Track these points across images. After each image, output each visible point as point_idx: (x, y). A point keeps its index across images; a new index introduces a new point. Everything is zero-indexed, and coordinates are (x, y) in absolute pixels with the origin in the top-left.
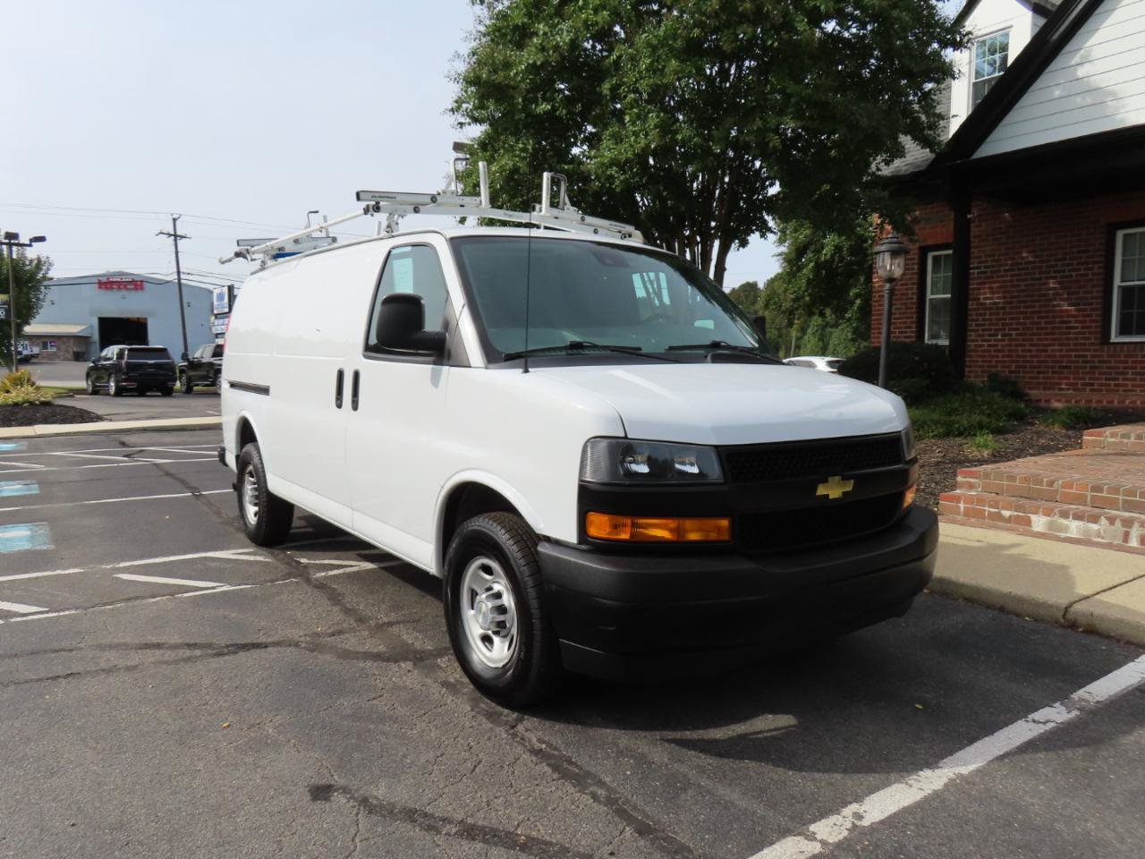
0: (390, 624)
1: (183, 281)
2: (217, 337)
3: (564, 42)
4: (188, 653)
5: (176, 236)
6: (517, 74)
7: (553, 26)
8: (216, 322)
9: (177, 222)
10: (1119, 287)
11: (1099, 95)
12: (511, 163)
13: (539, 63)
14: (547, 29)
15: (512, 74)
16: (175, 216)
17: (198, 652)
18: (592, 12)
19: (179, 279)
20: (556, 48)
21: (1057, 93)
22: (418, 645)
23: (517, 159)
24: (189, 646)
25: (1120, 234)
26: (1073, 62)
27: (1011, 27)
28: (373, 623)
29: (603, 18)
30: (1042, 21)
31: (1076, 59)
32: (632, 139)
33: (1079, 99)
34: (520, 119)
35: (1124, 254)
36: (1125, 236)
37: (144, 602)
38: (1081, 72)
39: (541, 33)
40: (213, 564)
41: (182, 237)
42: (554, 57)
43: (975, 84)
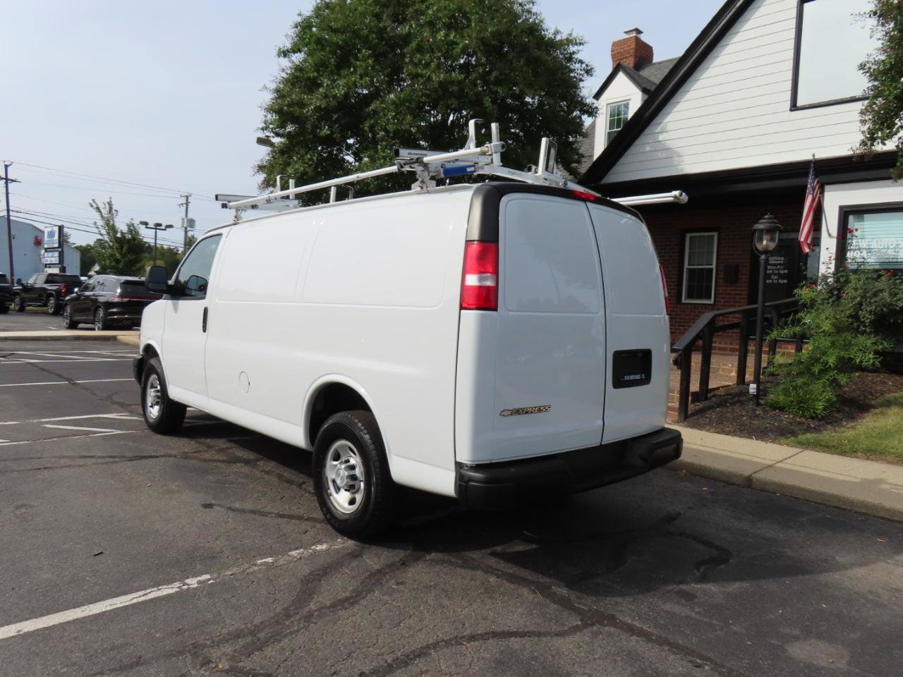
0: (228, 448)
1: (11, 218)
2: (46, 267)
3: (340, 94)
4: (111, 460)
5: (7, 180)
6: (308, 111)
7: (334, 81)
8: (46, 254)
9: (9, 168)
10: (687, 269)
11: (670, 154)
12: (302, 169)
13: (323, 106)
14: (329, 82)
15: (305, 111)
16: (8, 164)
17: (117, 459)
18: (359, 77)
19: (9, 215)
20: (335, 97)
21: (648, 148)
22: (245, 457)
23: (306, 165)
24: (110, 457)
25: (688, 236)
26: (657, 131)
27: (629, 100)
28: (217, 448)
29: (366, 82)
30: (646, 97)
31: (659, 129)
32: (382, 161)
33: (659, 154)
34: (309, 139)
35: (690, 248)
36: (691, 237)
37: (70, 438)
38: (661, 137)
39: (325, 85)
40: (105, 421)
41: (13, 181)
42: (334, 103)
43: (608, 133)
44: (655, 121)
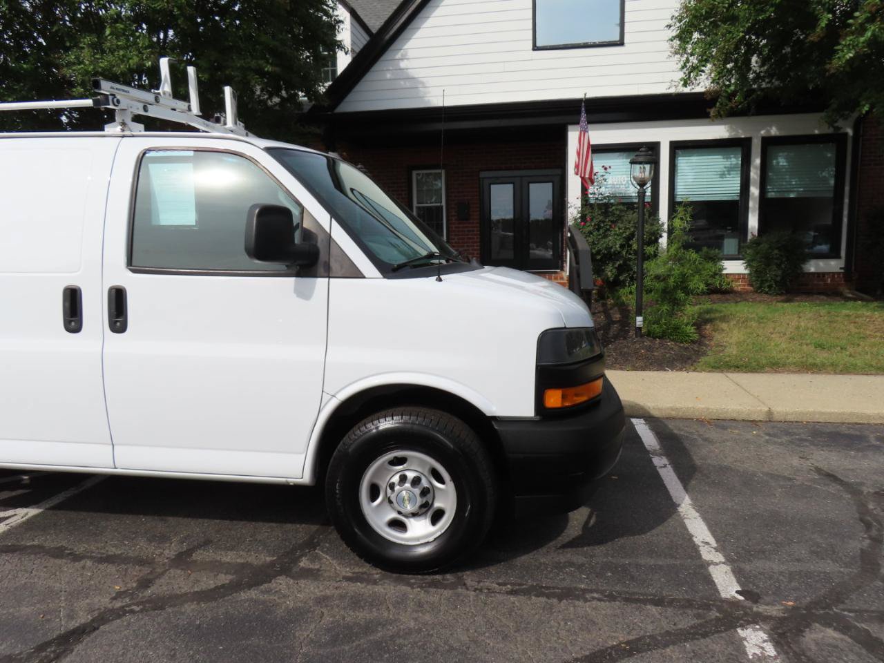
10: (416, 206)
11: (415, 84)
21: (389, 76)
25: (414, 173)
26: (397, 58)
31: (399, 56)
35: (417, 186)
36: (418, 175)
44: (393, 47)
